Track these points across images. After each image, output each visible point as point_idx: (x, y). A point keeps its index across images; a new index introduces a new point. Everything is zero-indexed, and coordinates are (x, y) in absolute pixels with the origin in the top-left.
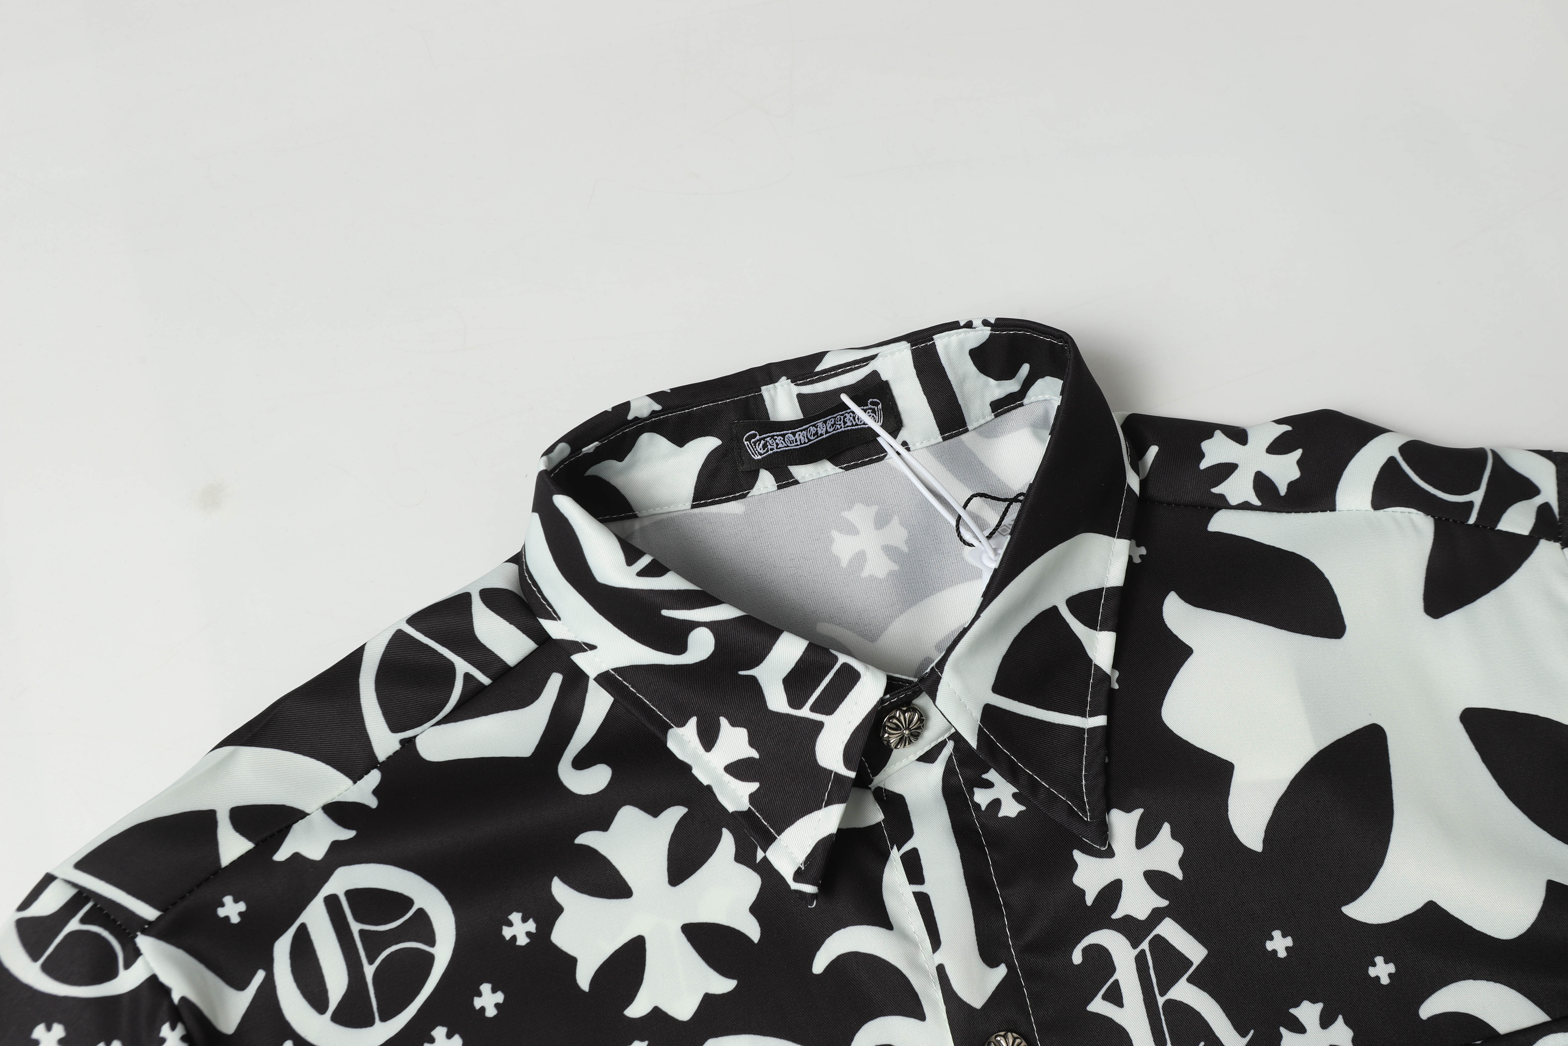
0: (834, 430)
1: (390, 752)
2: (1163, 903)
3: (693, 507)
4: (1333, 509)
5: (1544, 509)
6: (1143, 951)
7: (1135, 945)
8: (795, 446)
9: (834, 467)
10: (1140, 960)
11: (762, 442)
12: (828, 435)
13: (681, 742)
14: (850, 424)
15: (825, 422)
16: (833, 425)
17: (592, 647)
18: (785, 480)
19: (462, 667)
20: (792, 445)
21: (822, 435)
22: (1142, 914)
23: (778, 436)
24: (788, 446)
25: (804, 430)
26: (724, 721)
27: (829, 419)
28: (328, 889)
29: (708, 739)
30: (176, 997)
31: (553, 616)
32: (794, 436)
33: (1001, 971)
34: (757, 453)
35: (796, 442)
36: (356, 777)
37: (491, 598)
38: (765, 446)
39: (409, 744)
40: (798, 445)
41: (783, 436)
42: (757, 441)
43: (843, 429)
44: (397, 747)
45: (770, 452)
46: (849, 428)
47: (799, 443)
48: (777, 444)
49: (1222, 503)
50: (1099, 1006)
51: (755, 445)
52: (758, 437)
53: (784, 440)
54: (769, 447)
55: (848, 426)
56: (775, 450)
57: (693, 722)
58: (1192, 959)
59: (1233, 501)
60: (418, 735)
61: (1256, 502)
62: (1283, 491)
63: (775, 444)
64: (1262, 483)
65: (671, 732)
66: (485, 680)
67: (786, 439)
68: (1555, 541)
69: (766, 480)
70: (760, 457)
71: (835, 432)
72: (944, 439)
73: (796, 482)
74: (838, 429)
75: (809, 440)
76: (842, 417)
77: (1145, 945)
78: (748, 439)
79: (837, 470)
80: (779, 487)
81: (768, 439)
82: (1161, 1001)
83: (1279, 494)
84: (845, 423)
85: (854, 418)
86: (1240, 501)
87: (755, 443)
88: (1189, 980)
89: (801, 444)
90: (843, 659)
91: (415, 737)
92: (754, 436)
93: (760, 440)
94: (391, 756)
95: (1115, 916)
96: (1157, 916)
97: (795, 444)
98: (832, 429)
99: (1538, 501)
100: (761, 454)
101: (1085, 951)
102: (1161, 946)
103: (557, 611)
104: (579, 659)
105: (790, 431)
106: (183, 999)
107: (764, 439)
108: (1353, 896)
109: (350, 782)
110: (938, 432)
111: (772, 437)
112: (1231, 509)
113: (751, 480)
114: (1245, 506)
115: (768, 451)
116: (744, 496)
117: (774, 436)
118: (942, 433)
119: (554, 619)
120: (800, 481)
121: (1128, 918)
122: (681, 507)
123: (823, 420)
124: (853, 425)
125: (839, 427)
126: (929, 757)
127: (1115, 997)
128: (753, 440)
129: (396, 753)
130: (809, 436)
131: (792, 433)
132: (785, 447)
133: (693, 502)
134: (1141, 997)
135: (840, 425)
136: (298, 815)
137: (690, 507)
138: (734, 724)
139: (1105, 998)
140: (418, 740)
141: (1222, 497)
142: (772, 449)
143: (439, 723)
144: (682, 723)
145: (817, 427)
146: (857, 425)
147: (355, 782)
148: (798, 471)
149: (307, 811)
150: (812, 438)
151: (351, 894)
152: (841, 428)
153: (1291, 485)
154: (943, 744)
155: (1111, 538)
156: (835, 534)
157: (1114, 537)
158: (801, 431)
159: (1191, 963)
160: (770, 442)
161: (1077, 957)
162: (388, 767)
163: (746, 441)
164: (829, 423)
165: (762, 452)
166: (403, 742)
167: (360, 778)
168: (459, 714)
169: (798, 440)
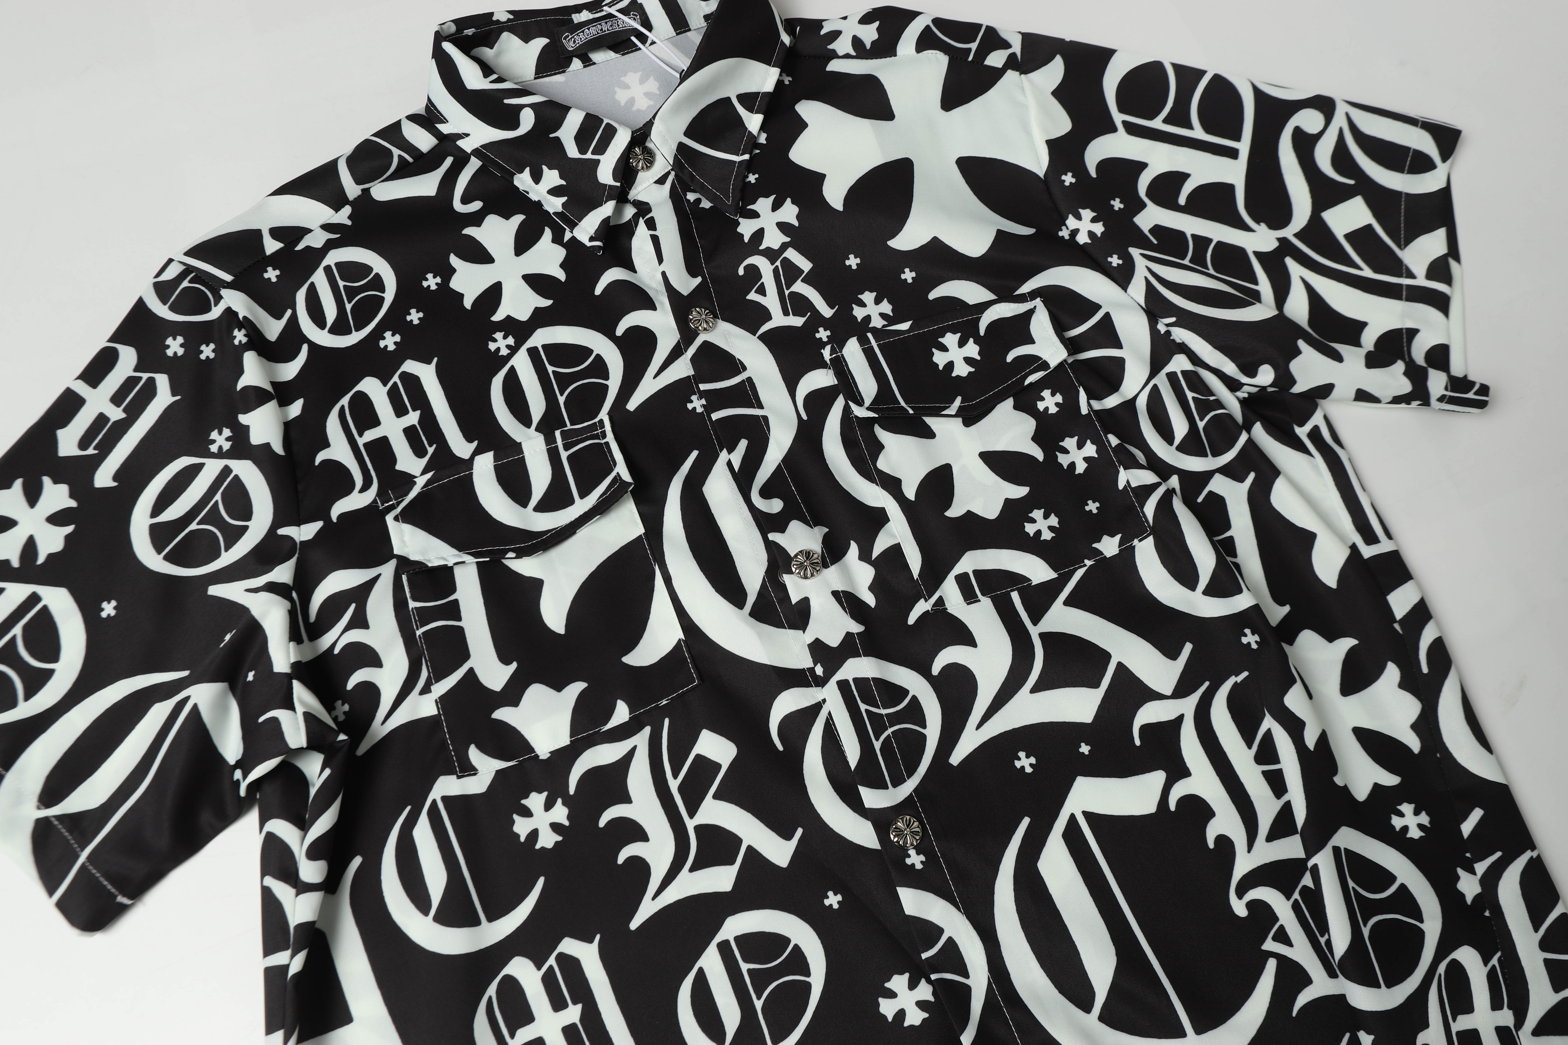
0: (612, 29)
1: (356, 196)
2: (788, 239)
3: (535, 78)
4: (895, 55)
5: (1012, 56)
6: (777, 266)
7: (772, 263)
8: (590, 37)
9: (615, 54)
10: (776, 271)
11: (573, 39)
12: (609, 32)
13: (521, 181)
14: (622, 26)
15: (606, 23)
16: (611, 26)
17: (467, 135)
18: (587, 62)
19: (396, 152)
20: (589, 36)
21: (605, 31)
22: (776, 246)
23: (580, 33)
24: (587, 38)
25: (594, 26)
26: (544, 168)
27: (609, 21)
28: (325, 263)
29: (537, 177)
30: (241, 317)
31: (444, 121)
32: (589, 31)
33: (699, 280)
34: (570, 46)
35: (591, 34)
36: (337, 209)
37: (413, 118)
38: (574, 42)
39: (366, 192)
40: (591, 36)
41: (583, 32)
42: (570, 39)
43: (617, 29)
44: (360, 193)
45: (578, 45)
46: (621, 29)
47: (592, 35)
48: (581, 39)
49: (834, 55)
50: (753, 296)
51: (569, 42)
52: (570, 37)
53: (584, 35)
54: (577, 42)
55: (620, 28)
56: (580, 43)
57: (527, 170)
58: (804, 270)
59: (841, 53)
60: (371, 187)
61: (853, 53)
62: (868, 46)
63: (579, 39)
64: (857, 42)
65: (515, 176)
66: (410, 160)
67: (585, 34)
68: (1017, 71)
69: (576, 63)
70: (572, 49)
71: (613, 31)
72: (677, 34)
73: (594, 63)
74: (614, 29)
75: (598, 33)
76: (616, 22)
77: (778, 263)
78: (565, 39)
79: (618, 55)
80: (585, 67)
81: (575, 37)
82: (787, 292)
83: (866, 48)
84: (618, 26)
85: (623, 23)
86: (844, 53)
87: (569, 40)
88: (802, 281)
89: (593, 35)
90: (606, 121)
91: (370, 188)
92: (568, 36)
93: (571, 38)
94: (356, 198)
95: (761, 248)
96: (784, 247)
97: (590, 35)
98: (611, 29)
99: (1010, 51)
100: (572, 47)
101: (745, 268)
102: (787, 262)
103: (446, 117)
104: (460, 143)
105: (586, 27)
106: (245, 317)
107: (573, 37)
108: (893, 235)
109: (334, 212)
110: (673, 30)
111: (577, 34)
112: (840, 58)
113: (568, 63)
114: (847, 56)
115: (576, 45)
116: (564, 72)
117: (578, 33)
118: (675, 31)
119: (445, 123)
120: (597, 63)
121: (768, 249)
122: (528, 79)
123: (604, 21)
124: (623, 27)
125: (615, 28)
126: (661, 181)
127: (762, 291)
128: (567, 39)
129: (359, 196)
130: (597, 30)
131: (587, 29)
132: (585, 39)
133: (535, 75)
134: (776, 291)
135: (616, 26)
136: (309, 231)
137: (533, 78)
138: (550, 168)
139: (756, 292)
140: (371, 190)
141: (834, 51)
142: (578, 43)
143: (383, 181)
144: (521, 171)
145: (602, 26)
146: (625, 27)
147: (337, 212)
148: (596, 57)
149: (312, 229)
150: (599, 32)
151: (338, 265)
152: (616, 28)
153: (873, 43)
154: (668, 173)
155: (768, 66)
156: (617, 89)
157: (770, 66)
158: (593, 26)
159: (803, 272)
160: (577, 38)
161: (741, 272)
162: (355, 204)
163: (564, 39)
164: (609, 24)
165: (573, 46)
166: (363, 190)
167: (339, 210)
168: (395, 176)
169: (591, 33)
